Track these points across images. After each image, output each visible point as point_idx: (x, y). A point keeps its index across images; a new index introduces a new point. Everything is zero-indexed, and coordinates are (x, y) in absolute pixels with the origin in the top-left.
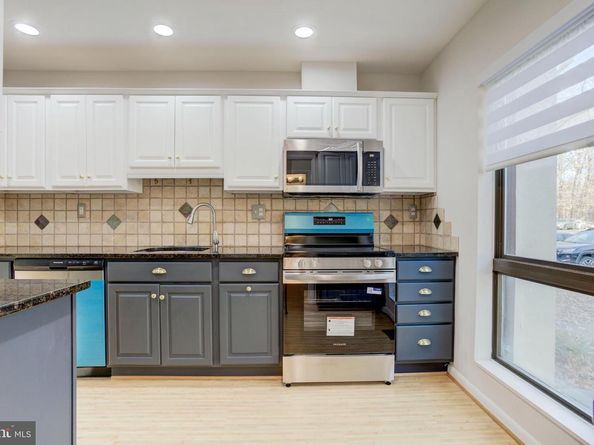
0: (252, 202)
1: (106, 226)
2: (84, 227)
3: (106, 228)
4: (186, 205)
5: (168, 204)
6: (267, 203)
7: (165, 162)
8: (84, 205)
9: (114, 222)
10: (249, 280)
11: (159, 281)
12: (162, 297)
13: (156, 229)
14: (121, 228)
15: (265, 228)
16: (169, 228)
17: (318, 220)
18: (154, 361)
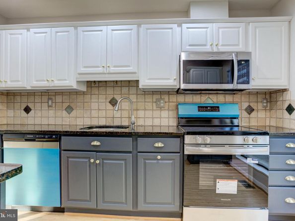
0: (156, 97)
1: (64, 112)
2: (52, 113)
3: (65, 113)
4: (113, 99)
5: (102, 98)
6: (166, 97)
7: (100, 70)
8: (51, 99)
9: (69, 109)
10: (159, 151)
11: (96, 150)
12: (98, 162)
13: (94, 113)
14: (74, 113)
15: (165, 114)
16: (103, 113)
17: (201, 108)
18: (92, 205)
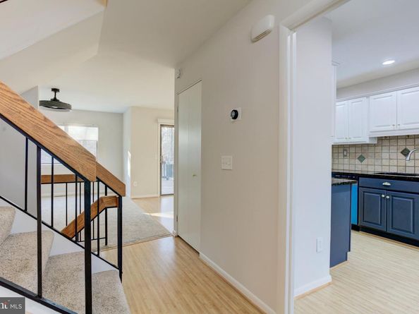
1: (357, 160)
2: (346, 161)
3: (357, 161)
4: (406, 149)
5: (393, 149)
7: (391, 128)
8: (346, 150)
9: (361, 158)
11: (387, 189)
12: (388, 197)
13: (385, 162)
14: (365, 162)
16: (392, 162)
18: (382, 228)
